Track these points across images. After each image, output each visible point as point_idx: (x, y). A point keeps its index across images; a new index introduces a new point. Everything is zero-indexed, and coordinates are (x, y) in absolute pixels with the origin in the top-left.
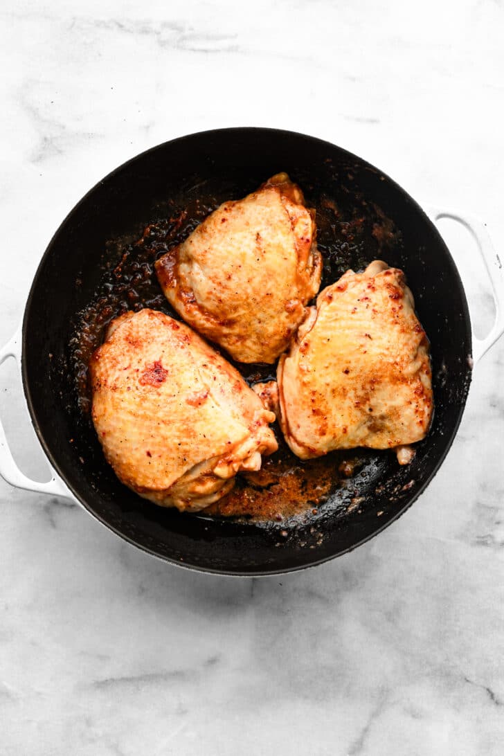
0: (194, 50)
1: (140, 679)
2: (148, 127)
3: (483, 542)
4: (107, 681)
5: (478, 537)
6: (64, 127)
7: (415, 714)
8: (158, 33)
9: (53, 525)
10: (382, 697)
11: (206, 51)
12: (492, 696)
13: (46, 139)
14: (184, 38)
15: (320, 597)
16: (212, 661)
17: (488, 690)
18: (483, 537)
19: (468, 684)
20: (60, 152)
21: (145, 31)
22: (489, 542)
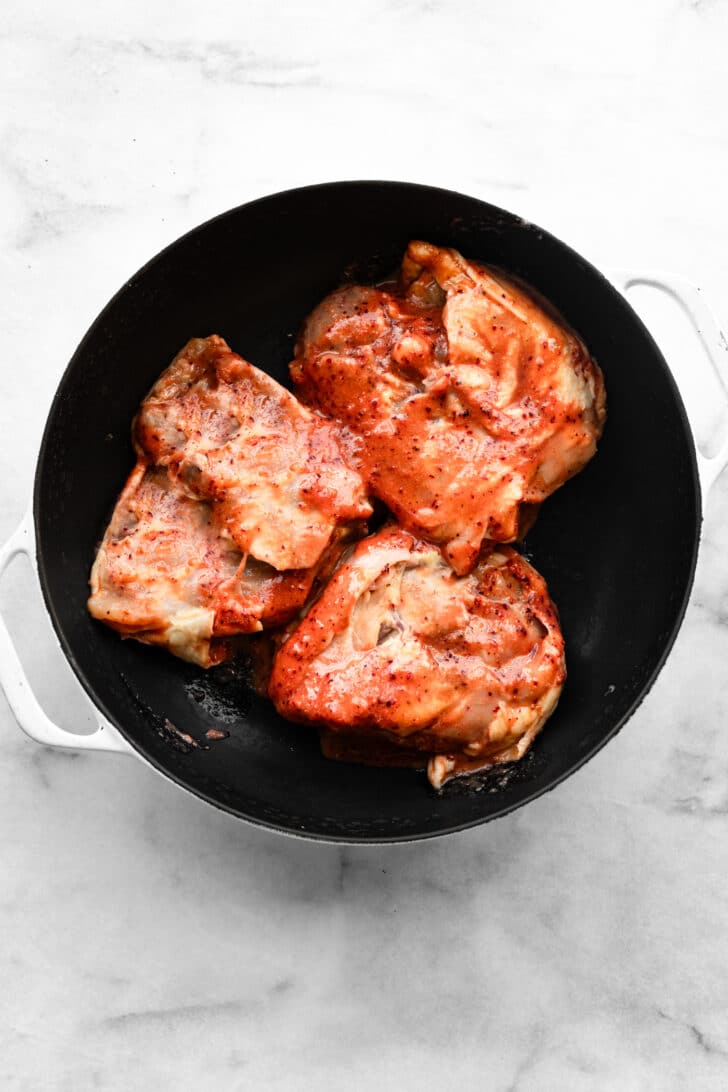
0: (255, 84)
1: (174, 1013)
2: (187, 197)
3: (684, 807)
4: (124, 1017)
5: (678, 801)
6: (63, 197)
7: (585, 1066)
8: (203, 60)
9: (46, 784)
10: (536, 1041)
11: (273, 85)
12: (700, 1038)
13: (37, 215)
14: (241, 67)
15: (443, 891)
16: (282, 987)
17: (694, 1029)
18: (687, 800)
19: (662, 1020)
20: (58, 234)
21: (183, 57)
22: (693, 808)
